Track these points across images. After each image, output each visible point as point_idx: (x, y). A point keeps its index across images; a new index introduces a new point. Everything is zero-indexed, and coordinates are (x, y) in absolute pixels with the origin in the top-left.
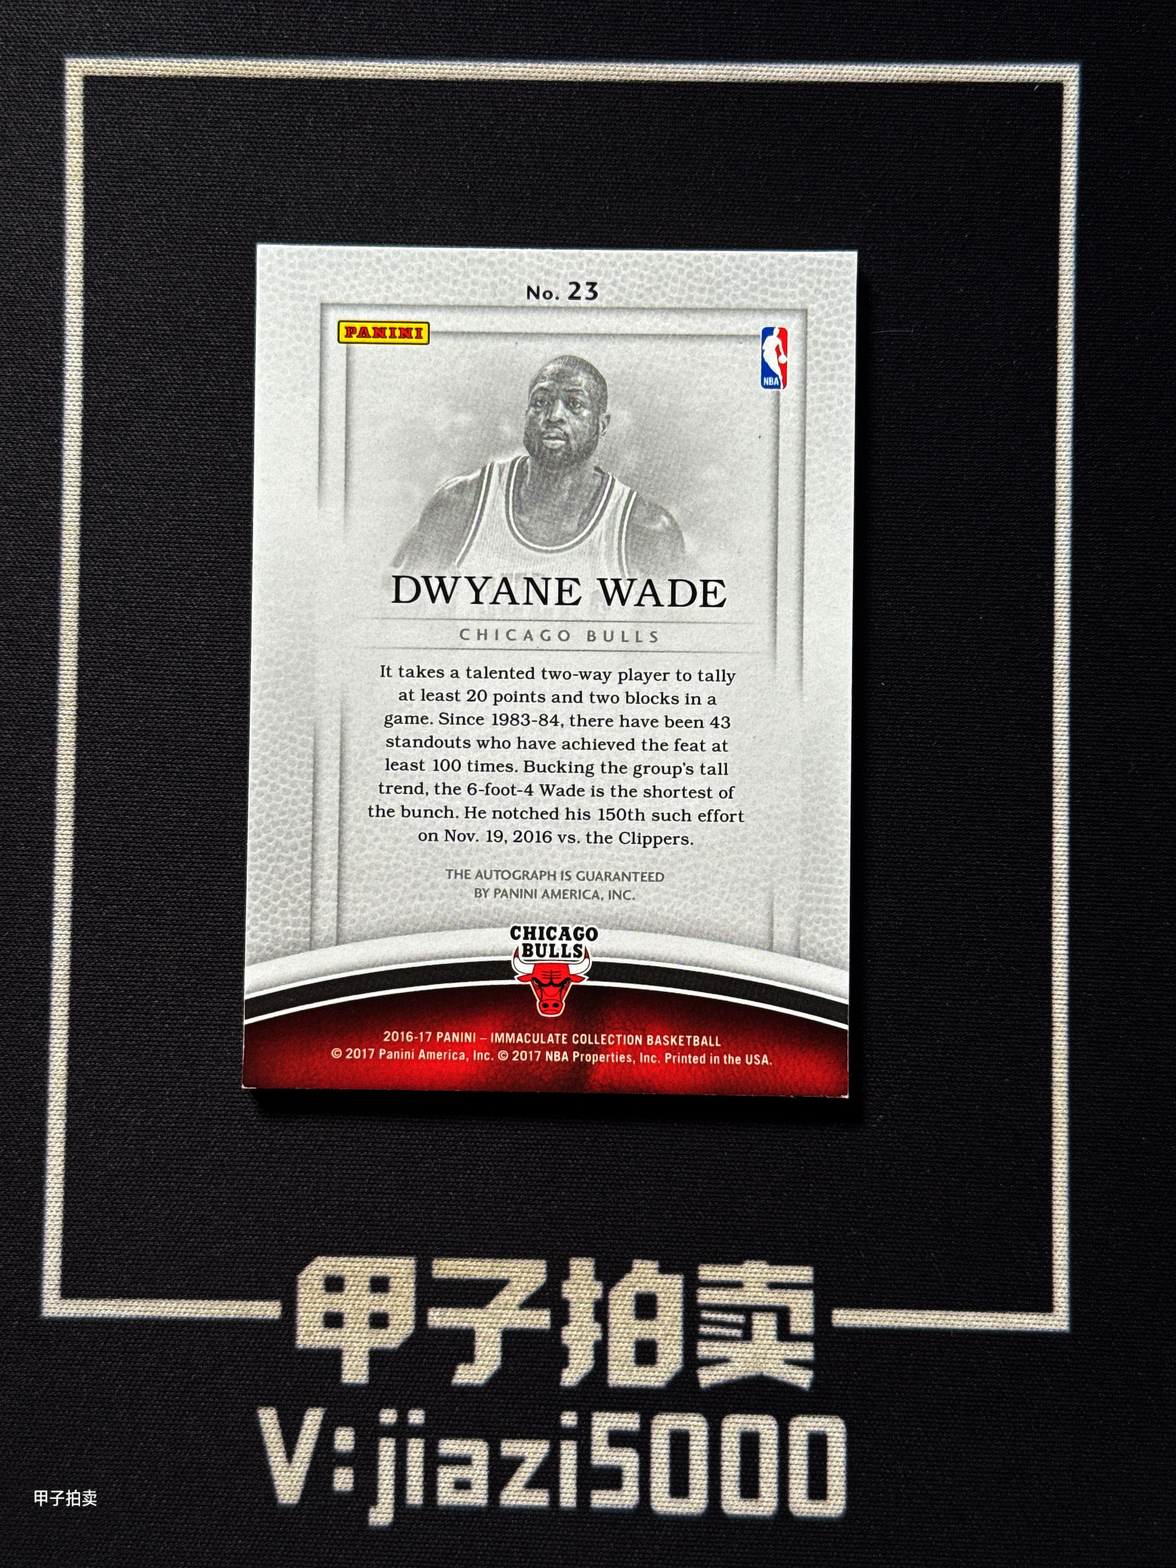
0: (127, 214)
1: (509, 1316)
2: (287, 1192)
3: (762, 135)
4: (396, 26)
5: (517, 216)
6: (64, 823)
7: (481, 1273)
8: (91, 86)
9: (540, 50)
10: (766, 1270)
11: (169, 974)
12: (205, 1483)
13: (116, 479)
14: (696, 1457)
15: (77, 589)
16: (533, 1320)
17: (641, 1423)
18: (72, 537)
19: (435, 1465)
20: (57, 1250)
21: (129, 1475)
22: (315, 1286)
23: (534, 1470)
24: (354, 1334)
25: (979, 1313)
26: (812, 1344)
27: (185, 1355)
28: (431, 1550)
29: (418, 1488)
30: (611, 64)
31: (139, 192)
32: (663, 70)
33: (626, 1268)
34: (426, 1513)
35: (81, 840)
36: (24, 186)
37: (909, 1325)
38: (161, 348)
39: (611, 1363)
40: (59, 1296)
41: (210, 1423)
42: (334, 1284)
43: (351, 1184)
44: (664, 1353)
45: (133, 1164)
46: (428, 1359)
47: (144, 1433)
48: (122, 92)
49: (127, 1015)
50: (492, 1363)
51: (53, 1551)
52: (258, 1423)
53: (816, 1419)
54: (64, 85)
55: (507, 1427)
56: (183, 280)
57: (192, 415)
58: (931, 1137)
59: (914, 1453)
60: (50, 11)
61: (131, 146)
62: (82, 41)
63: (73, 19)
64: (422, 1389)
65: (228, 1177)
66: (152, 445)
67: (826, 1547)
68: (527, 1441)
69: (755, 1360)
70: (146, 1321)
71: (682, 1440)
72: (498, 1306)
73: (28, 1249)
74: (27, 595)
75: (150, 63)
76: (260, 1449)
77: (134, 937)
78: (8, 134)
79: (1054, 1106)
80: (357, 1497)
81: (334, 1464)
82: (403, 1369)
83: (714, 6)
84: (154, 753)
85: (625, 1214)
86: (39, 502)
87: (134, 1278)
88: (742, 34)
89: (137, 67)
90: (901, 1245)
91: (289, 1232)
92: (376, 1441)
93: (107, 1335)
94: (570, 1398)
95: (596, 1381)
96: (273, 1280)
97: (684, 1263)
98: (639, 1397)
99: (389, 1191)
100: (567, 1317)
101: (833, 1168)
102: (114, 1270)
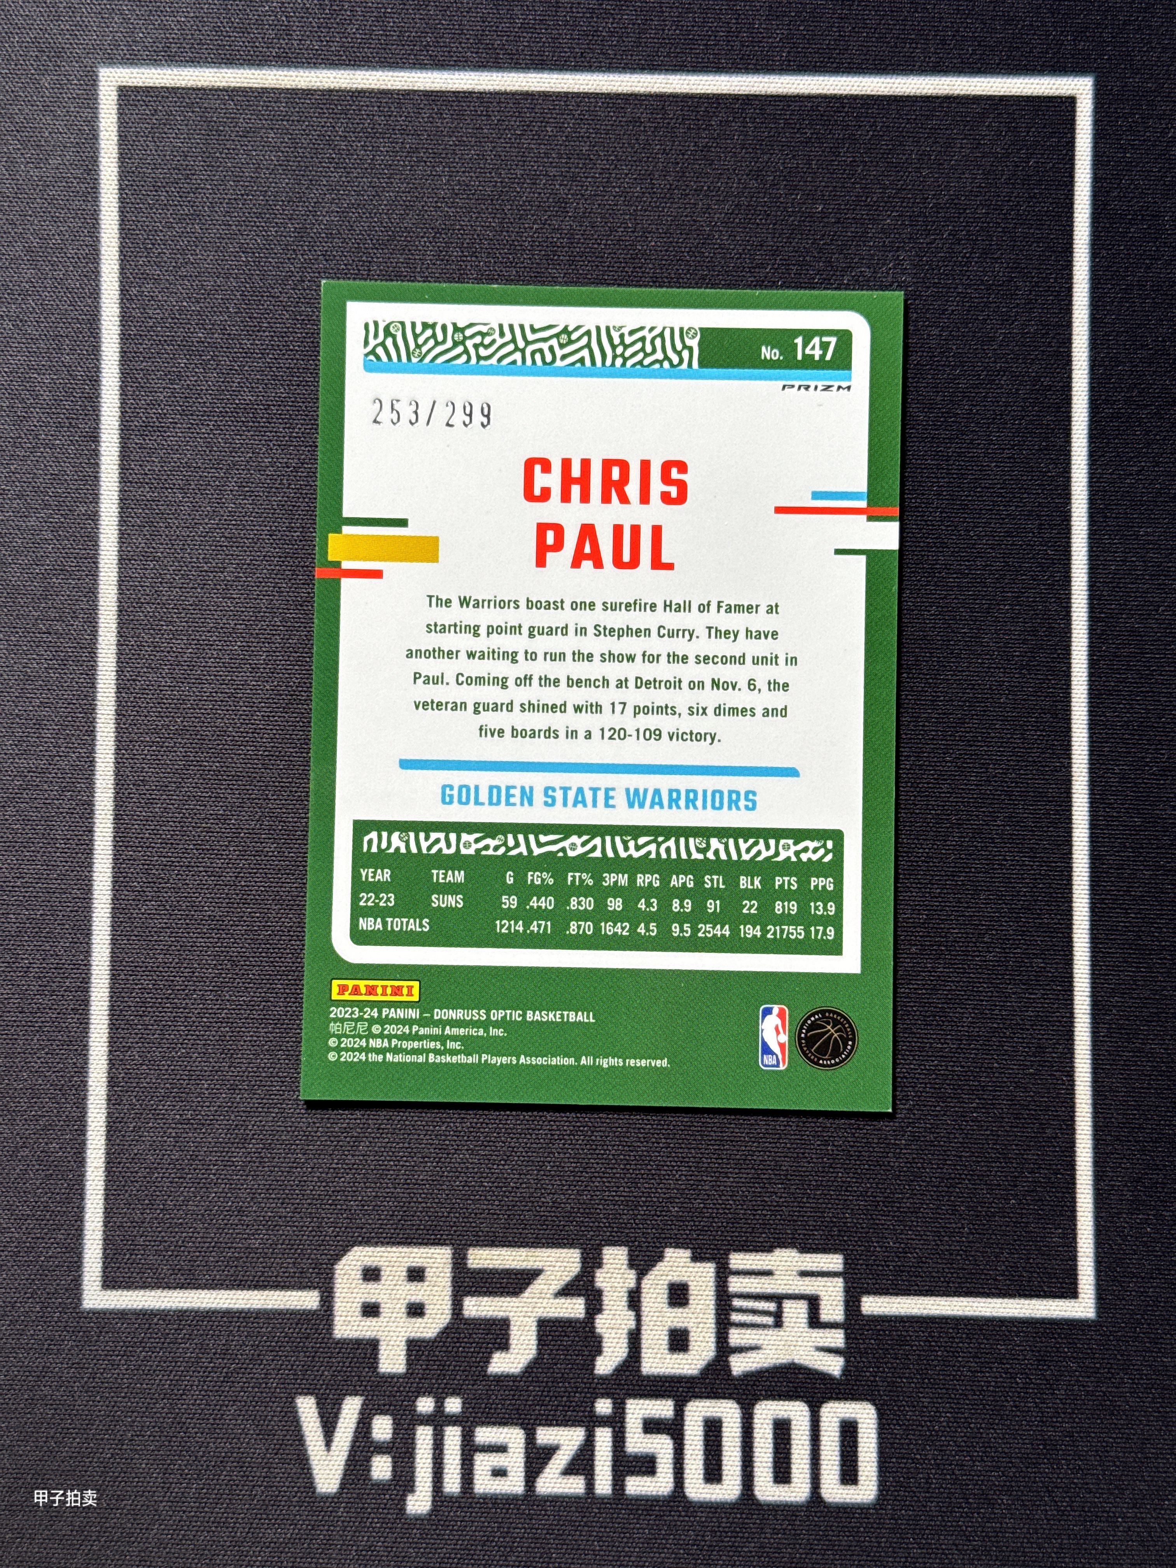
0: (161, 222)
1: (544, 1305)
2: (324, 1184)
3: (783, 146)
4: (425, 37)
5: (544, 224)
6: (104, 821)
7: (515, 1263)
8: (125, 96)
9: (565, 61)
10: (796, 1259)
11: (207, 969)
12: (245, 1472)
13: (152, 484)
14: (729, 1444)
15: (116, 591)
16: (567, 1308)
17: (676, 1410)
18: (110, 540)
19: (472, 1453)
20: (97, 1242)
21: (169, 1465)
22: (353, 1277)
23: (569, 1458)
24: (391, 1324)
25: (1006, 1300)
26: (842, 1331)
27: (224, 1345)
28: (468, 1537)
29: (455, 1476)
30: (636, 76)
31: (173, 201)
32: (687, 82)
33: (659, 1257)
34: (464, 1500)
35: (120, 837)
36: (59, 195)
37: (938, 1312)
38: (195, 355)
39: (643, 1351)
40: (100, 1288)
41: (250, 1413)
42: (371, 1274)
43: (387, 1175)
44: (696, 1341)
45: (173, 1157)
46: (464, 1348)
47: (184, 1423)
48: (155, 101)
49: (166, 1009)
50: (527, 1352)
51: (94, 1541)
52: (297, 1412)
53: (847, 1405)
54: (98, 95)
55: (543, 1415)
56: (217, 288)
57: (227, 421)
58: (956, 1127)
59: (943, 1438)
60: (83, 21)
61: (165, 156)
62: (115, 52)
63: (106, 30)
64: (458, 1377)
65: (266, 1169)
66: (188, 450)
67: (858, 1532)
68: (562, 1428)
69: (787, 1347)
70: (186, 1311)
71: (715, 1427)
72: (532, 1295)
73: (69, 1241)
74: (66, 597)
75: (181, 73)
76: (300, 1439)
77: (172, 933)
78: (43, 143)
79: (1077, 1096)
80: (395, 1486)
81: (373, 1452)
82: (440, 1358)
83: (736, 19)
84: (191, 752)
85: (657, 1204)
86: (78, 506)
87: (174, 1270)
88: (763, 47)
89: (169, 77)
90: (928, 1234)
91: (327, 1223)
92: (413, 1429)
93: (147, 1326)
94: (604, 1386)
95: (631, 1369)
96: (311, 1270)
97: (716, 1252)
98: (673, 1384)
99: (424, 1182)
100: (601, 1305)
101: (861, 1158)
102: (154, 1262)
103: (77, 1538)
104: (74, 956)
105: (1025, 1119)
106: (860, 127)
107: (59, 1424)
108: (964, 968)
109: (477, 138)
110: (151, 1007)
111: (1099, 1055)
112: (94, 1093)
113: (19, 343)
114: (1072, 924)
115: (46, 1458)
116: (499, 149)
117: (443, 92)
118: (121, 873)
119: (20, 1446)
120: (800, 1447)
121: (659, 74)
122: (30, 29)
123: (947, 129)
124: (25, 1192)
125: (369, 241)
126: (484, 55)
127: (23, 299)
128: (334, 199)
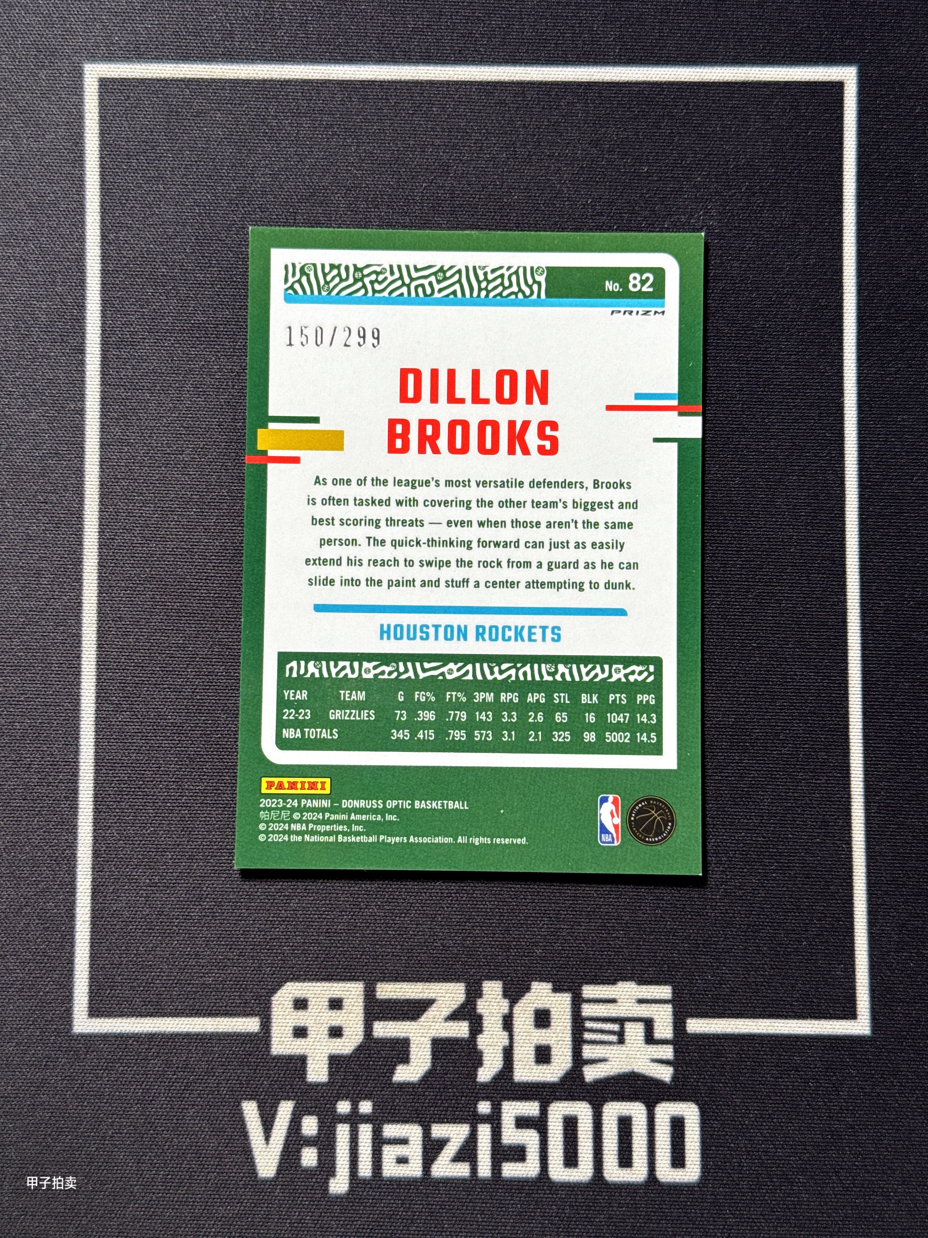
0: (133, 183)
1: (437, 1027)
2: (263, 933)
3: (616, 121)
4: (338, 39)
5: (431, 183)
6: (89, 649)
7: (414, 994)
8: (105, 85)
10: (635, 990)
12: (201, 1161)
13: (127, 386)
14: (583, 1136)
15: (98, 470)
16: (455, 1030)
17: (541, 1110)
18: (93, 430)
19: (380, 1145)
20: (84, 980)
21: (142, 1156)
22: (286, 1006)
23: (458, 1148)
24: (316, 1043)
25: (800, 1021)
26: (671, 1046)
27: (185, 1061)
28: (378, 1212)
29: (367, 1163)
30: (502, 68)
31: (142, 166)
32: (541, 72)
33: (527, 989)
34: (374, 1182)
35: (102, 662)
36: (53, 163)
37: (746, 1031)
38: (160, 286)
39: (515, 1063)
40: (87, 1016)
41: (205, 1114)
42: (301, 1004)
43: (312, 926)
44: (557, 1055)
45: (144, 913)
46: (374, 1061)
47: (154, 1123)
48: (128, 90)
49: (138, 797)
50: (424, 1064)
51: (83, 1217)
52: (242, 1113)
53: (676, 1105)
54: (83, 84)
55: (436, 1115)
56: (177, 234)
57: (184, 337)
58: (760, 884)
59: (752, 1131)
60: (72, 28)
61: (136, 131)
62: (97, 51)
63: (90, 34)
64: (369, 1085)
65: (217, 921)
66: (154, 360)
67: (686, 1205)
68: (452, 1125)
69: (628, 1059)
70: (154, 1035)
71: (572, 1123)
72: (427, 1020)
73: (63, 980)
74: (59, 475)
75: (149, 68)
76: (244, 1135)
77: (143, 736)
78: (41, 122)
79: (854, 860)
80: (320, 1171)
81: (302, 1145)
82: (355, 1070)
83: (579, 23)
84: (157, 595)
85: (525, 947)
86: (68, 404)
87: (145, 1002)
88: (601, 45)
89: (139, 71)
90: (739, 969)
91: (265, 964)
92: (334, 1126)
93: (124, 1046)
94: (484, 1091)
95: (505, 1077)
96: (253, 1001)
97: (572, 984)
98: (539, 1089)
99: (342, 931)
100: (481, 1027)
101: (685, 910)
102: (129, 995)
103: (69, 1214)
104: (66, 755)
105: (814, 878)
106: (676, 106)
107: (55, 1124)
108: (765, 760)
109: (378, 116)
110: (127, 795)
111: (871, 827)
112: (82, 863)
113: (22, 277)
114: (848, 725)
115: (44, 1151)
116: (396, 125)
117: (352, 81)
118: (103, 690)
119: (24, 1142)
120: (639, 1138)
121: (520, 66)
122: (31, 34)
123: (743, 108)
124: (27, 941)
125: (295, 197)
126: (384, 52)
127: (25, 243)
128: (267, 164)
